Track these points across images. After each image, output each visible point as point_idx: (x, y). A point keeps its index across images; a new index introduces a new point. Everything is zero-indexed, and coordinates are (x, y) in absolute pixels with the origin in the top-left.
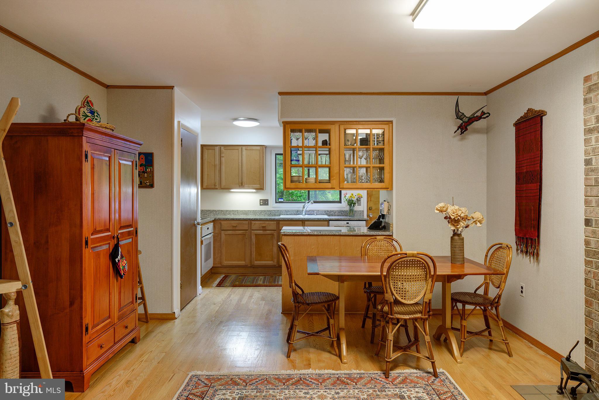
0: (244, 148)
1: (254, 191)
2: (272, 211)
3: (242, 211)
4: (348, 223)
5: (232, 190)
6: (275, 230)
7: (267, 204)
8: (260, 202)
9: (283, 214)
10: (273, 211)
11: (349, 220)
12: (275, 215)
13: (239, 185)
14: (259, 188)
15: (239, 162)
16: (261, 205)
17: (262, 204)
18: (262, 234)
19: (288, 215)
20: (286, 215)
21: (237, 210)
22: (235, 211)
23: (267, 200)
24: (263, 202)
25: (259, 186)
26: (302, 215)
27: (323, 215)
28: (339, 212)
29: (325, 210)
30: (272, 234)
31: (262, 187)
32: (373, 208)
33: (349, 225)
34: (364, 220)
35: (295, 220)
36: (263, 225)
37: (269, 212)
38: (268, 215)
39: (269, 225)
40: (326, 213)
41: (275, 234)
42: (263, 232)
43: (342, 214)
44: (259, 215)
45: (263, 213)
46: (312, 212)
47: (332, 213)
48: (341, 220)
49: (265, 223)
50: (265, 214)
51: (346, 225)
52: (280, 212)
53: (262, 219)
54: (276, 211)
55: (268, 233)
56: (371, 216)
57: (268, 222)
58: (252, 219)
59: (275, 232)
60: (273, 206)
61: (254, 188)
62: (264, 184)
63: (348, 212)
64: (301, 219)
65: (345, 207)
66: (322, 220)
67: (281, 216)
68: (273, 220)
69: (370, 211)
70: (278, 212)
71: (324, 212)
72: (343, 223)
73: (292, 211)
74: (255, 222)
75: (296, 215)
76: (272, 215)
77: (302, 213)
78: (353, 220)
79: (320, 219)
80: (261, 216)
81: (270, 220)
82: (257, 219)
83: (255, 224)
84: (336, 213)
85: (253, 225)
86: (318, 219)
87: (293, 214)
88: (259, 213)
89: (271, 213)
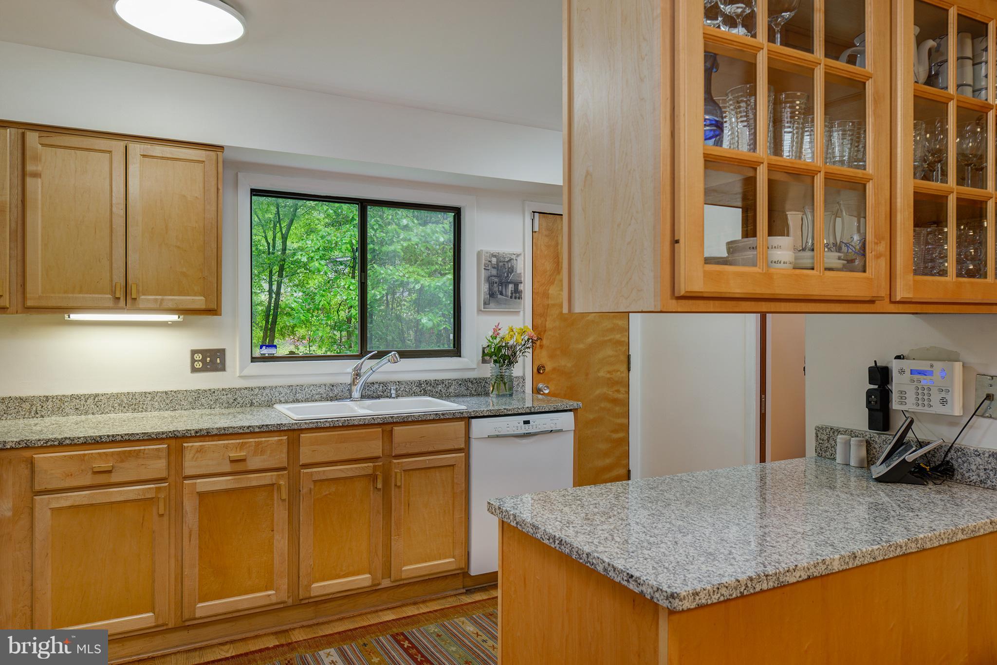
0: (136, 149)
1: (174, 318)
2: (240, 389)
3: (117, 396)
4: (527, 422)
5: (74, 317)
6: (284, 469)
7: (222, 368)
8: (193, 361)
9: (282, 399)
10: (246, 392)
11: (528, 411)
12: (252, 404)
13: (113, 293)
14: (203, 307)
15: (114, 202)
16: (194, 370)
17: (198, 365)
18: (228, 490)
19: (298, 401)
20: (294, 402)
21: (94, 392)
22: (87, 397)
23: (222, 352)
24: (203, 361)
25: (199, 301)
26: (352, 401)
27: (415, 396)
28: (460, 385)
29: (420, 381)
30: (273, 485)
31: (213, 306)
32: (548, 369)
33: (531, 427)
34: (570, 410)
35: (361, 423)
36: (234, 455)
37: (227, 394)
38: (225, 408)
39: (259, 449)
40: (424, 389)
41: (282, 482)
42: (232, 479)
43: (468, 389)
44: (190, 406)
45: (203, 401)
46: (381, 387)
47: (439, 389)
48: (506, 413)
49: (242, 443)
50: (212, 403)
51: (523, 427)
52: (269, 395)
53: (231, 431)
54: (256, 391)
55: (254, 484)
56: (547, 392)
57: (257, 440)
58: (187, 434)
59: (283, 475)
60: (242, 375)
61: (181, 307)
62: (219, 293)
63: (486, 384)
64: (379, 421)
65: (475, 369)
66: (448, 417)
67: (278, 407)
68: (275, 429)
69: (541, 376)
70: (264, 395)
71: (417, 386)
72: (514, 424)
73: (312, 387)
74: (201, 446)
75: (328, 400)
76: (239, 403)
77: (350, 391)
78: (539, 411)
79: (443, 414)
80: (197, 411)
81: (262, 429)
82: (207, 433)
83: (200, 450)
84: (453, 387)
85: (191, 455)
86: (437, 414)
87: (317, 396)
88: (190, 399)
89: (236, 397)
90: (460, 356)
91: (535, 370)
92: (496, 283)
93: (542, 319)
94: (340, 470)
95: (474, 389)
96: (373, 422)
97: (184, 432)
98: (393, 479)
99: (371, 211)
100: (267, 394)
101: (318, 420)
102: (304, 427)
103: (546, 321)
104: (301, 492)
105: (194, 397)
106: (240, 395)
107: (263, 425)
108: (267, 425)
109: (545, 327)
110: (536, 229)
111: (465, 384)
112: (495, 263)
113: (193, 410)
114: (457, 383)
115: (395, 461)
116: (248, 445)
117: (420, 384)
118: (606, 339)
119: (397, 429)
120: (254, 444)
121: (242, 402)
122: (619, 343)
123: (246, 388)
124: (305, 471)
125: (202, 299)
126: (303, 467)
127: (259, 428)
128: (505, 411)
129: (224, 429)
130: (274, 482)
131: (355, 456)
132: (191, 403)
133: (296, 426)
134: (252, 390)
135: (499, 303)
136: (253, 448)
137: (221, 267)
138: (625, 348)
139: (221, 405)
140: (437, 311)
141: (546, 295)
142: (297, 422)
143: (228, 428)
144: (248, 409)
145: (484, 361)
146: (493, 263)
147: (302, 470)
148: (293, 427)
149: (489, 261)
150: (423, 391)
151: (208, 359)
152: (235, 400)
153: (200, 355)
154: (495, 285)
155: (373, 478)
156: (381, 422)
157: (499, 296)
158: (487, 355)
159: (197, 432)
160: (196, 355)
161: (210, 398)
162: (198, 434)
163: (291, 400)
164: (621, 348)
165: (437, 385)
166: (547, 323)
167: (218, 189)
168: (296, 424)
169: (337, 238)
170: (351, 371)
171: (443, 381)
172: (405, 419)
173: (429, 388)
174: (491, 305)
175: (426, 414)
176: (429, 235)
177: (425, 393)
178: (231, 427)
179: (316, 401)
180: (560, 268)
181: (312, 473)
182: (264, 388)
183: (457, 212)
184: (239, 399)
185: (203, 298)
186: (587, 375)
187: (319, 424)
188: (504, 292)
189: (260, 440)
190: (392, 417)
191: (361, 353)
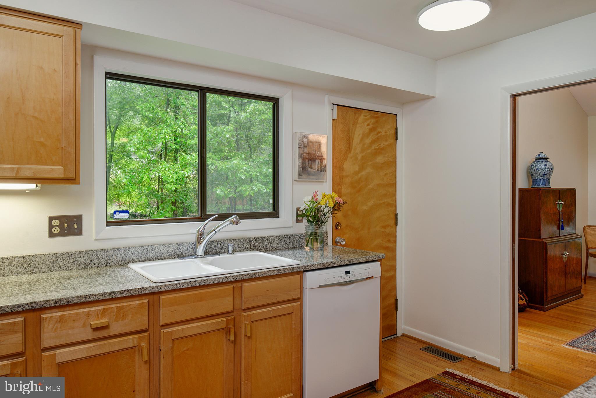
1: (32, 186)
2: (96, 251)
4: (348, 273)
6: (144, 331)
7: (79, 232)
8: (51, 227)
9: (135, 259)
10: (102, 253)
11: (348, 263)
12: (107, 264)
16: (52, 235)
17: (56, 230)
18: (88, 358)
20: (146, 260)
23: (78, 219)
24: (61, 226)
25: (58, 171)
26: (196, 258)
27: (246, 251)
28: (281, 240)
29: (250, 238)
30: (134, 347)
31: (72, 175)
32: (343, 225)
33: (351, 276)
34: (377, 261)
35: (216, 282)
36: (95, 322)
37: (84, 257)
38: (82, 269)
39: (121, 314)
40: (253, 245)
41: (143, 344)
42: (93, 346)
43: (286, 243)
44: (48, 269)
45: (61, 263)
46: (219, 244)
47: (265, 244)
48: (332, 266)
49: (104, 309)
50: (69, 265)
51: (345, 277)
52: (123, 255)
53: (92, 298)
54: (111, 252)
55: (116, 348)
56: (343, 243)
57: (118, 305)
58: (45, 305)
59: (144, 337)
60: (98, 238)
61: (38, 176)
62: (77, 163)
63: (300, 239)
64: (232, 279)
65: (291, 227)
66: (288, 272)
67: (133, 266)
68: (137, 293)
69: (338, 231)
70: (119, 255)
71: (248, 243)
72: (337, 275)
73: (161, 247)
74: (61, 316)
75: (175, 258)
76: (95, 264)
77: (194, 249)
78: (356, 262)
79: (284, 270)
80: (55, 273)
81: (124, 295)
82: (68, 302)
83: (61, 319)
84: (275, 242)
85: (51, 326)
86: (279, 270)
87: (166, 255)
88: (48, 263)
89: (93, 258)
90: (279, 217)
91: (334, 227)
92: (307, 159)
93: (339, 187)
94: (197, 327)
95: (291, 243)
96: (226, 280)
97: (42, 303)
98: (243, 330)
99: (210, 97)
100: (121, 255)
101: (177, 282)
102: (164, 290)
103: (341, 188)
104: (162, 351)
105: (52, 260)
106: (97, 257)
107: (124, 291)
108: (129, 290)
109: (341, 193)
110: (335, 117)
111: (284, 240)
112: (306, 143)
113: (51, 273)
114: (279, 239)
115: (245, 314)
116: (109, 311)
117: (250, 240)
118: (381, 202)
119: (246, 285)
120: (115, 310)
121: (98, 262)
122: (389, 205)
123: (102, 250)
124: (166, 330)
125: (60, 169)
126: (163, 328)
127: (121, 293)
128: (332, 264)
129: (85, 297)
130: (136, 344)
131: (210, 313)
132: (49, 266)
133: (156, 289)
134: (107, 251)
135: (309, 174)
136: (114, 313)
137: (79, 139)
138: (393, 209)
139: (78, 266)
140: (226, 184)
141: (341, 169)
142: (158, 284)
143: (89, 295)
144: (104, 269)
145: (298, 221)
146: (305, 142)
147: (162, 330)
148: (154, 291)
149: (302, 141)
150: (252, 247)
151: (66, 225)
152: (91, 261)
153: (58, 221)
154: (306, 160)
155: (227, 331)
156: (233, 280)
157: (309, 169)
158: (300, 216)
159: (56, 303)
160: (54, 221)
161: (68, 261)
162: (58, 304)
163: (143, 259)
164: (391, 208)
165: (264, 241)
166: (342, 190)
167: (76, 64)
168: (157, 287)
169: (155, 134)
170: (196, 232)
171: (268, 238)
172: (254, 276)
173: (257, 244)
174: (303, 176)
175: (271, 270)
176: (219, 133)
177: (254, 248)
178: (93, 295)
179: (165, 259)
180: (351, 148)
181: (171, 333)
182: (118, 249)
183: (275, 102)
184: (95, 260)
185: (61, 167)
186: (369, 229)
187: (178, 286)
188: (313, 166)
189: (121, 305)
190: (242, 275)
191: (201, 216)
